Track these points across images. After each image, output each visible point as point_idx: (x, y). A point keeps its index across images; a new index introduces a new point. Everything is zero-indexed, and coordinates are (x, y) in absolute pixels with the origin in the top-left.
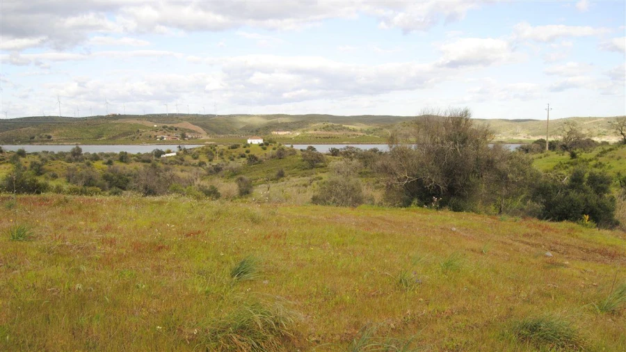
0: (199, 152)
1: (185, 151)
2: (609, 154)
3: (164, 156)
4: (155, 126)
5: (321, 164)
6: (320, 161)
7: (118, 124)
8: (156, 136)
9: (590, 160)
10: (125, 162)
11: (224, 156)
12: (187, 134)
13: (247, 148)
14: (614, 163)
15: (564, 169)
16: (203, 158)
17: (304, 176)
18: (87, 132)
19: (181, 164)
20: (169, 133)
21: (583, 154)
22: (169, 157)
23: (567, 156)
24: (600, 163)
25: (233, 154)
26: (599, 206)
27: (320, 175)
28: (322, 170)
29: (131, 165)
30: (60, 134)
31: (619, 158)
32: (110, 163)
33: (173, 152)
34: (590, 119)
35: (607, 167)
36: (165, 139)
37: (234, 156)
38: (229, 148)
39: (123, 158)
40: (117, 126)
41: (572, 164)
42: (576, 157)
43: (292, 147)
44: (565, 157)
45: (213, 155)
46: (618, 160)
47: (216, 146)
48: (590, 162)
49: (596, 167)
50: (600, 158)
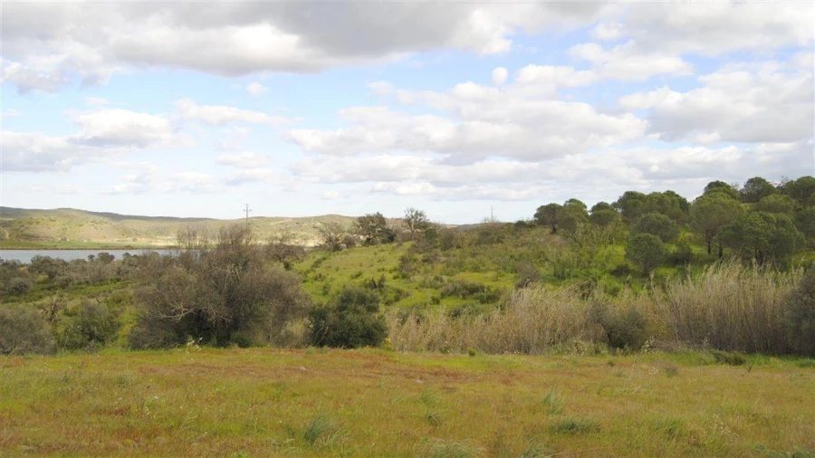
2: (324, 264)
9: (308, 272)
14: (334, 275)
21: (296, 264)
24: (320, 275)
26: (375, 327)
31: (337, 269)
34: (276, 219)
35: (328, 280)
42: (290, 269)
48: (311, 275)
49: (316, 279)
50: (317, 269)
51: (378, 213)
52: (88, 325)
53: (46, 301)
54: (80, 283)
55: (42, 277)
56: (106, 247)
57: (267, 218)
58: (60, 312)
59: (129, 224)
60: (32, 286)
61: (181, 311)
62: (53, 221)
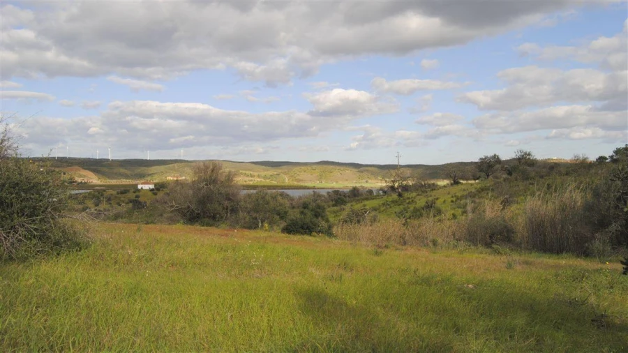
0: (85, 197)
1: (71, 196)
11: (112, 202)
12: (76, 179)
13: (137, 194)
16: (89, 203)
25: (122, 199)
37: (122, 202)
38: (118, 194)
45: (100, 200)
47: (105, 191)
51: (495, 155)
62: (315, 170)
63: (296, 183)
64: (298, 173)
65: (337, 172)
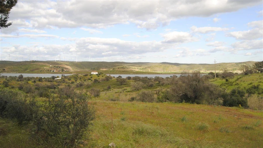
0: (71, 77)
1: (65, 77)
2: (240, 80)
3: (56, 79)
4: (51, 66)
5: (125, 83)
6: (125, 82)
7: (35, 65)
8: (51, 70)
9: (234, 82)
10: (41, 82)
11: (82, 79)
12: (64, 69)
13: (91, 76)
14: (242, 83)
15: (224, 86)
16: (73, 80)
17: (119, 88)
18: (21, 68)
19: (64, 82)
20: (56, 69)
21: (230, 79)
22: (58, 79)
23: (224, 80)
24: (237, 83)
25: (86, 78)
27: (125, 88)
28: (126, 86)
29: (43, 83)
30: (9, 69)
31: (244, 81)
32: (35, 82)
33: (60, 77)
34: (229, 63)
35: (240, 85)
36: (55, 71)
37: (86, 79)
38: (84, 76)
39: (40, 80)
40: (34, 65)
41: (227, 84)
42: (228, 81)
43: (110, 75)
44: (223, 81)
45: (77, 79)
46: (244, 82)
47: (78, 75)
48: (234, 83)
49: (236, 85)
50: (237, 81)
52: (166, 96)
53: (158, 89)
54: (167, 84)
55: (157, 82)
56: (175, 73)
57: (226, 63)
58: (161, 92)
59: (182, 66)
60: (154, 85)
61: (181, 93)
62: (161, 66)
63: (153, 72)
64: (154, 67)
65: (171, 67)
